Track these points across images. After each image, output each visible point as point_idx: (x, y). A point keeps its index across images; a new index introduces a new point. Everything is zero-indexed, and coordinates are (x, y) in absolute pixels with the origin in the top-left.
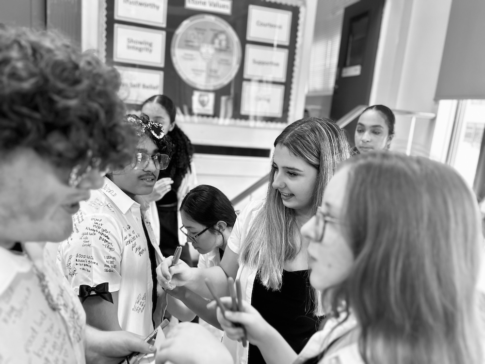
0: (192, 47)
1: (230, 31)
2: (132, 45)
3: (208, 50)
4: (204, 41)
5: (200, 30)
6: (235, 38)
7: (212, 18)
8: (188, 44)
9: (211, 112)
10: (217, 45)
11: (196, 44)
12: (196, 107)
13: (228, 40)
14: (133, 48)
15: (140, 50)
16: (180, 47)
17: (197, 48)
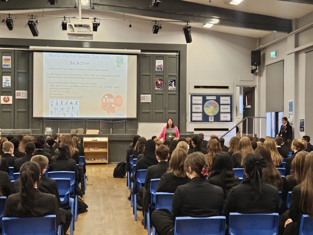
0: (208, 107)
1: (216, 103)
2: (196, 108)
3: (212, 107)
4: (211, 106)
5: (210, 103)
6: (217, 104)
7: (212, 100)
8: (207, 107)
9: (213, 121)
10: (214, 106)
11: (209, 106)
12: (210, 120)
13: (216, 105)
14: (196, 109)
15: (197, 109)
16: (205, 107)
17: (209, 107)
